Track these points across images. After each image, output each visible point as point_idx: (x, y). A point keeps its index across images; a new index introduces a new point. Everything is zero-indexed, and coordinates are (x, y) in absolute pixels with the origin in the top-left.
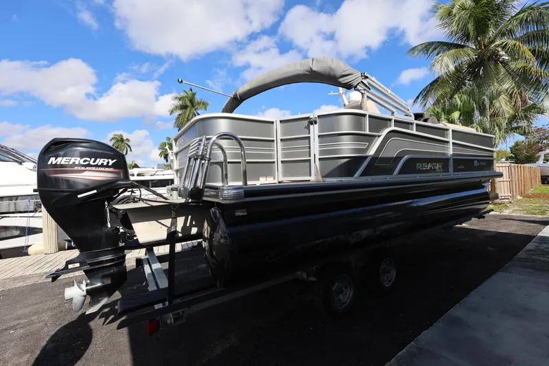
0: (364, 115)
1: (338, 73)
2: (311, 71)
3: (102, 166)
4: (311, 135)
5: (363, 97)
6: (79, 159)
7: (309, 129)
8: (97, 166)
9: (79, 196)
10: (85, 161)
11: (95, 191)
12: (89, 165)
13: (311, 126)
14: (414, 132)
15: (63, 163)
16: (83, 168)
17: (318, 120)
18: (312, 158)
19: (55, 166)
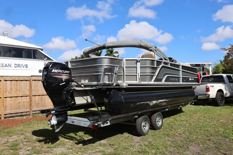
0: (155, 60)
1: (149, 47)
2: (141, 45)
3: (66, 73)
4: (138, 66)
5: (155, 54)
6: (61, 70)
7: (137, 64)
8: (65, 73)
9: (60, 84)
10: (62, 71)
11: (65, 83)
12: (63, 73)
13: (138, 63)
14: (169, 66)
15: (56, 72)
16: (62, 74)
17: (140, 61)
18: (137, 74)
19: (54, 73)
